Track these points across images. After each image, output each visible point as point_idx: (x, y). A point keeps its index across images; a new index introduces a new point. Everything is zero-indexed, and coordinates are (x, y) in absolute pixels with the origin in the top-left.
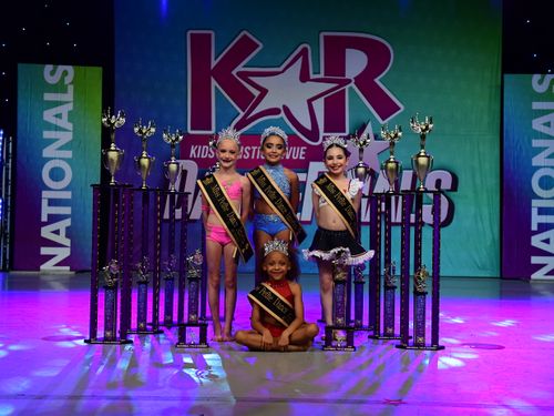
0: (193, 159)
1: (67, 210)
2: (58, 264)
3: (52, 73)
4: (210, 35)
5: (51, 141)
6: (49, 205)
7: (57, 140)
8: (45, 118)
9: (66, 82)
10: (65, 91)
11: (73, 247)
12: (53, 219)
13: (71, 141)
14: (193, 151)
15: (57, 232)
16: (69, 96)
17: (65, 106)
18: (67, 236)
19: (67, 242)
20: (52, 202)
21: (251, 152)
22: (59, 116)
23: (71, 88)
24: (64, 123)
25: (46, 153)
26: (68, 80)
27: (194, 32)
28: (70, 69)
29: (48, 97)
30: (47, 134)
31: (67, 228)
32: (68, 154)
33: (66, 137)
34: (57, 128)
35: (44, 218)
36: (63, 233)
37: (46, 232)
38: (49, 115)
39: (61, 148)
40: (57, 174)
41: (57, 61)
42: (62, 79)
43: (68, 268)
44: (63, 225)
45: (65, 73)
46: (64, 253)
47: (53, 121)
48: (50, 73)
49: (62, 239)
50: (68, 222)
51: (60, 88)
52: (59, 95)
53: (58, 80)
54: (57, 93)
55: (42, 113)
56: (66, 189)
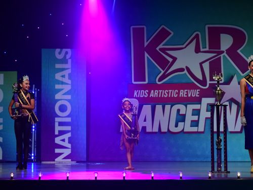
0: (136, 98)
1: (69, 128)
2: (65, 158)
3: (60, 53)
5: (59, 90)
6: (59, 125)
7: (62, 89)
8: (56, 78)
9: (67, 58)
10: (66, 62)
11: (72, 148)
12: (61, 133)
13: (70, 90)
14: (135, 94)
15: (63, 140)
16: (69, 65)
17: (67, 71)
18: (69, 142)
19: (69, 146)
20: (61, 124)
21: (168, 93)
22: (64, 76)
23: (70, 61)
24: (66, 80)
25: (57, 96)
26: (68, 56)
28: (69, 50)
29: (58, 66)
30: (57, 87)
31: (69, 138)
32: (69, 97)
33: (68, 88)
34: (63, 83)
35: (57, 133)
36: (67, 140)
37: (58, 140)
38: (58, 76)
39: (64, 94)
40: (63, 108)
41: (62, 48)
42: (65, 56)
43: (70, 160)
44: (66, 136)
45: (67, 53)
46: (67, 152)
47: (60, 79)
48: (59, 54)
49: (66, 144)
50: (69, 135)
51: (64, 61)
52: (64, 65)
53: (63, 57)
54: (63, 63)
55: (55, 75)
56: (68, 116)
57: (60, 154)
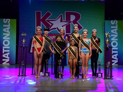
1: (8, 51)
2: (7, 63)
3: (5, 21)
4: (40, 12)
5: (5, 36)
8: (4, 31)
9: (8, 23)
10: (8, 24)
11: (10, 59)
12: (5, 53)
16: (9, 26)
17: (8, 28)
19: (9, 58)
20: (5, 49)
22: (7, 30)
23: (9, 24)
24: (8, 31)
25: (4, 38)
26: (9, 22)
27: (37, 11)
28: (9, 20)
29: (4, 26)
30: (4, 34)
32: (9, 38)
33: (8, 35)
34: (6, 33)
35: (3, 53)
36: (8, 56)
37: (4, 56)
38: (4, 30)
39: (7, 37)
40: (6, 43)
41: (6, 18)
42: (7, 22)
43: (9, 64)
44: (7, 54)
45: (8, 21)
46: (8, 60)
49: (7, 57)
51: (7, 24)
52: (7, 25)
53: (6, 22)
54: (6, 25)
55: (3, 29)
56: (8, 46)
57: (5, 61)
